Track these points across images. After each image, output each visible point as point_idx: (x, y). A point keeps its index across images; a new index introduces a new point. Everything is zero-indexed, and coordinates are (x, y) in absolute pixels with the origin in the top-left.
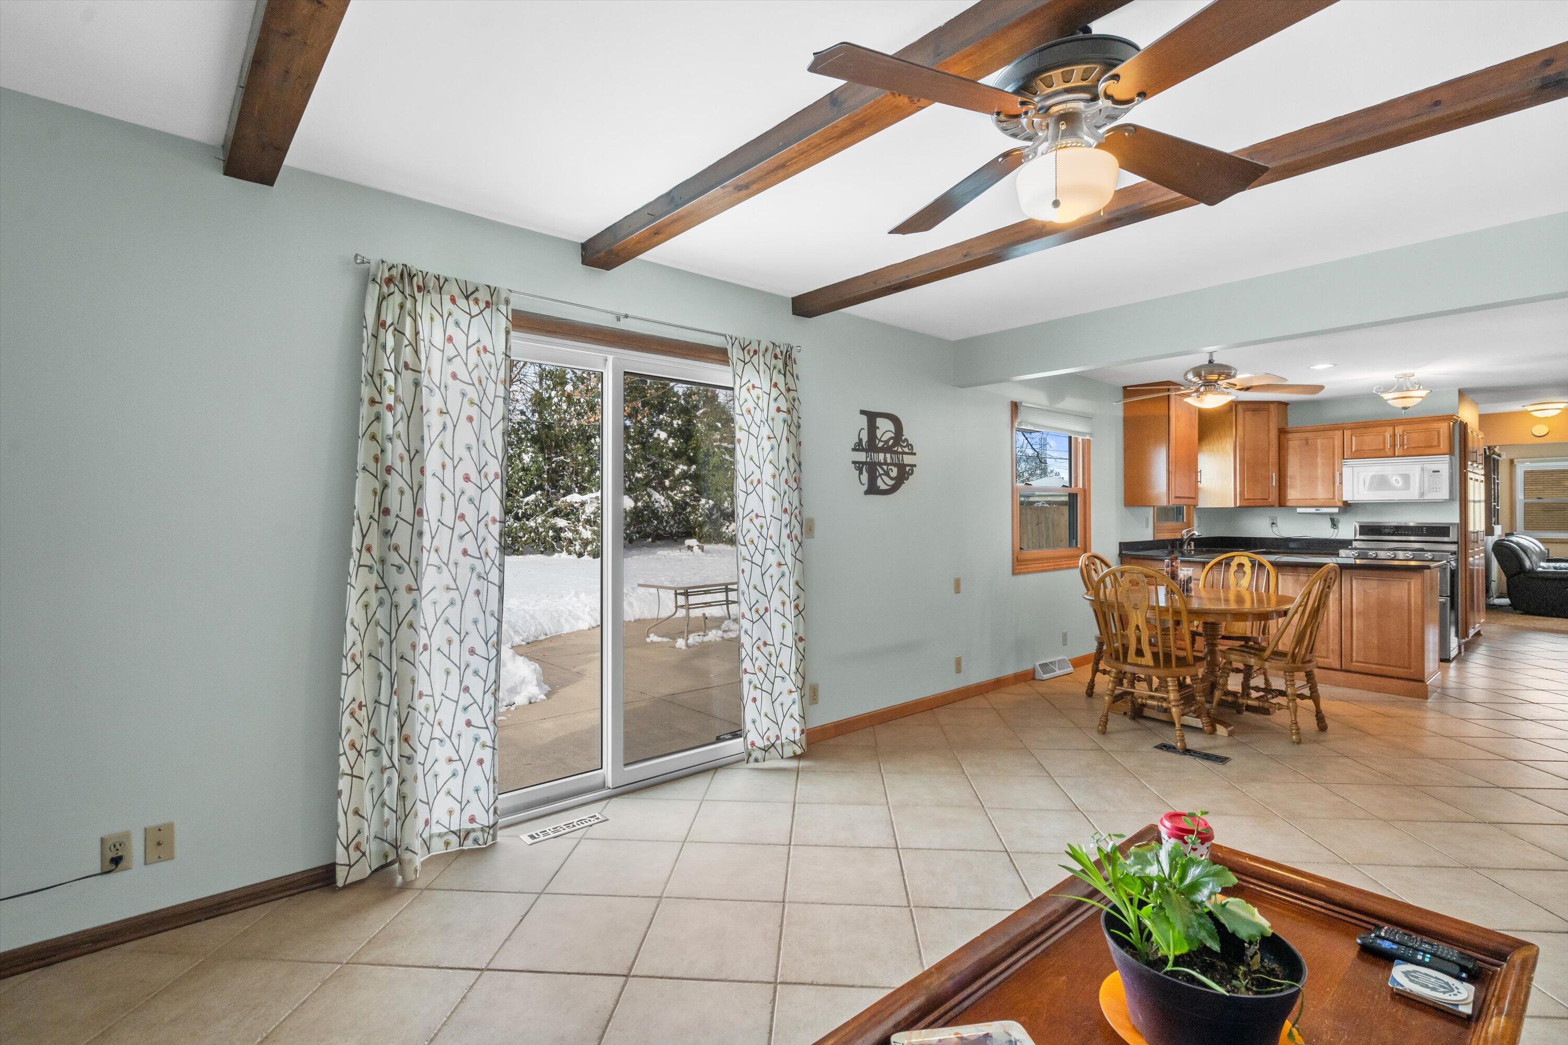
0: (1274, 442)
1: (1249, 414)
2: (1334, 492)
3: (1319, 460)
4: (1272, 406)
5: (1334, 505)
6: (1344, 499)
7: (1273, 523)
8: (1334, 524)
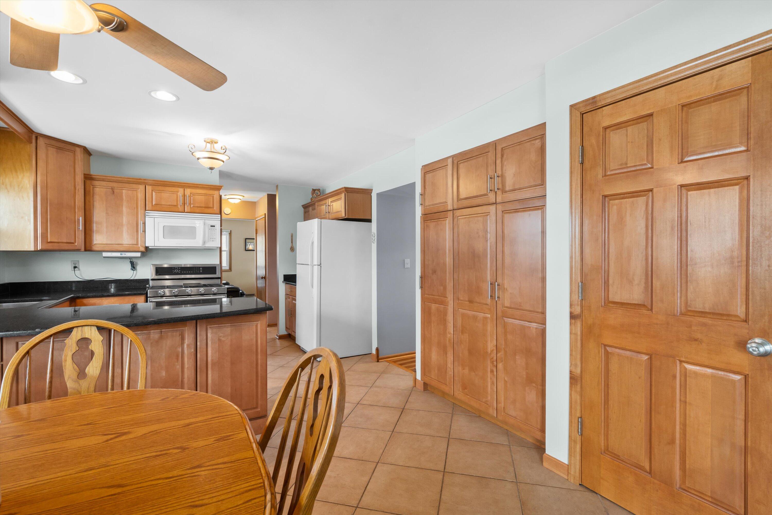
0: (80, 187)
1: (52, 151)
2: (137, 239)
3: (124, 209)
4: (78, 150)
5: (137, 250)
6: (147, 245)
7: (75, 267)
8: (133, 267)
